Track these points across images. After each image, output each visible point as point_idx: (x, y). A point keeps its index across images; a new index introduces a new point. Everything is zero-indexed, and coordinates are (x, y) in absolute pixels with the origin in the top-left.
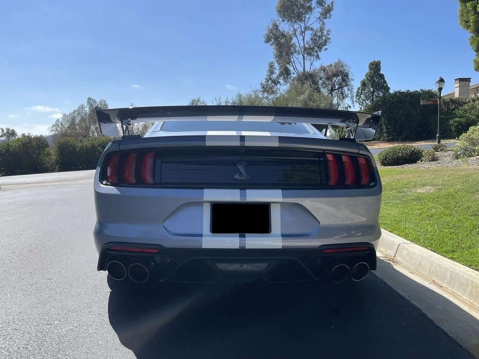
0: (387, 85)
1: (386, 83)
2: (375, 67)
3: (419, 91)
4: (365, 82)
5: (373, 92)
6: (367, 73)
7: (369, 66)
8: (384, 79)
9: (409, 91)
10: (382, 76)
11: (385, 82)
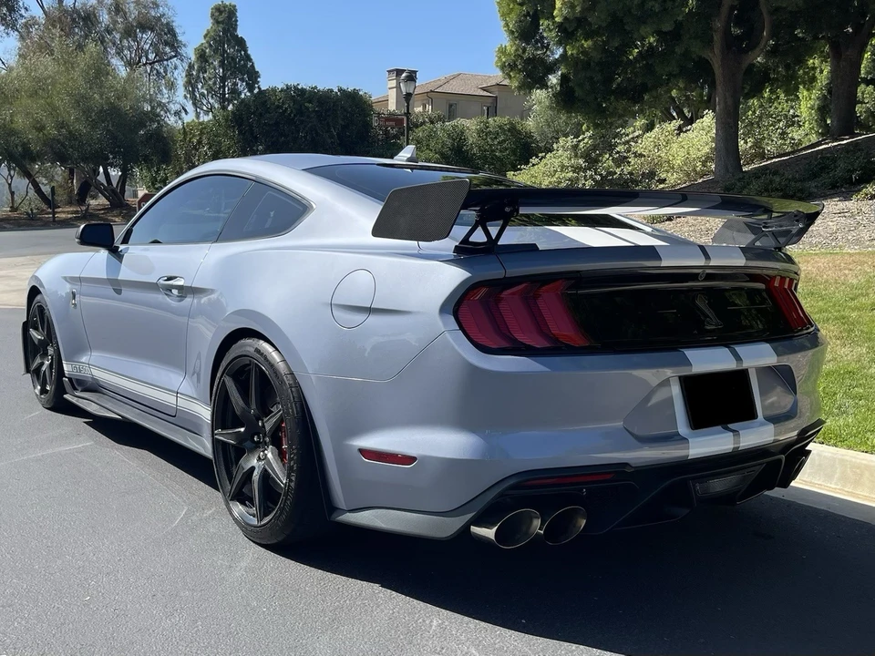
0: (253, 66)
1: (250, 60)
2: (226, 19)
3: (336, 90)
4: (205, 52)
5: (223, 79)
6: (208, 32)
7: (212, 15)
8: (246, 51)
9: (316, 87)
10: (241, 43)
11: (248, 58)
